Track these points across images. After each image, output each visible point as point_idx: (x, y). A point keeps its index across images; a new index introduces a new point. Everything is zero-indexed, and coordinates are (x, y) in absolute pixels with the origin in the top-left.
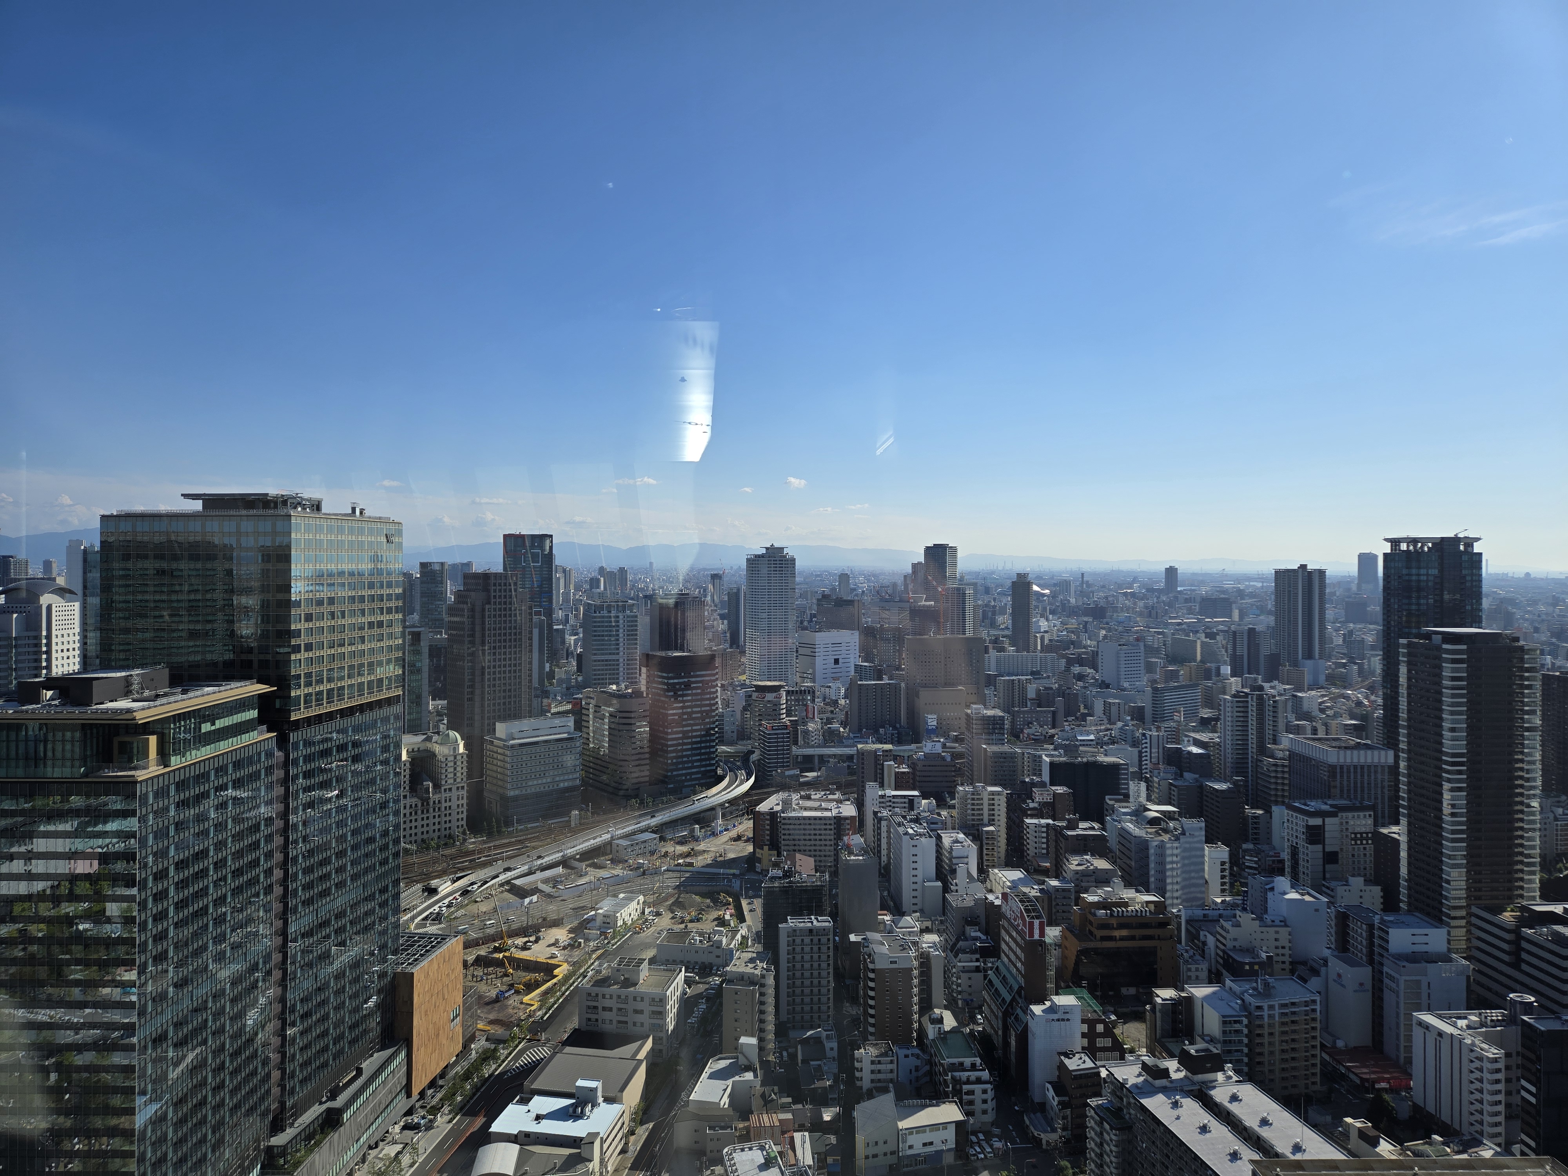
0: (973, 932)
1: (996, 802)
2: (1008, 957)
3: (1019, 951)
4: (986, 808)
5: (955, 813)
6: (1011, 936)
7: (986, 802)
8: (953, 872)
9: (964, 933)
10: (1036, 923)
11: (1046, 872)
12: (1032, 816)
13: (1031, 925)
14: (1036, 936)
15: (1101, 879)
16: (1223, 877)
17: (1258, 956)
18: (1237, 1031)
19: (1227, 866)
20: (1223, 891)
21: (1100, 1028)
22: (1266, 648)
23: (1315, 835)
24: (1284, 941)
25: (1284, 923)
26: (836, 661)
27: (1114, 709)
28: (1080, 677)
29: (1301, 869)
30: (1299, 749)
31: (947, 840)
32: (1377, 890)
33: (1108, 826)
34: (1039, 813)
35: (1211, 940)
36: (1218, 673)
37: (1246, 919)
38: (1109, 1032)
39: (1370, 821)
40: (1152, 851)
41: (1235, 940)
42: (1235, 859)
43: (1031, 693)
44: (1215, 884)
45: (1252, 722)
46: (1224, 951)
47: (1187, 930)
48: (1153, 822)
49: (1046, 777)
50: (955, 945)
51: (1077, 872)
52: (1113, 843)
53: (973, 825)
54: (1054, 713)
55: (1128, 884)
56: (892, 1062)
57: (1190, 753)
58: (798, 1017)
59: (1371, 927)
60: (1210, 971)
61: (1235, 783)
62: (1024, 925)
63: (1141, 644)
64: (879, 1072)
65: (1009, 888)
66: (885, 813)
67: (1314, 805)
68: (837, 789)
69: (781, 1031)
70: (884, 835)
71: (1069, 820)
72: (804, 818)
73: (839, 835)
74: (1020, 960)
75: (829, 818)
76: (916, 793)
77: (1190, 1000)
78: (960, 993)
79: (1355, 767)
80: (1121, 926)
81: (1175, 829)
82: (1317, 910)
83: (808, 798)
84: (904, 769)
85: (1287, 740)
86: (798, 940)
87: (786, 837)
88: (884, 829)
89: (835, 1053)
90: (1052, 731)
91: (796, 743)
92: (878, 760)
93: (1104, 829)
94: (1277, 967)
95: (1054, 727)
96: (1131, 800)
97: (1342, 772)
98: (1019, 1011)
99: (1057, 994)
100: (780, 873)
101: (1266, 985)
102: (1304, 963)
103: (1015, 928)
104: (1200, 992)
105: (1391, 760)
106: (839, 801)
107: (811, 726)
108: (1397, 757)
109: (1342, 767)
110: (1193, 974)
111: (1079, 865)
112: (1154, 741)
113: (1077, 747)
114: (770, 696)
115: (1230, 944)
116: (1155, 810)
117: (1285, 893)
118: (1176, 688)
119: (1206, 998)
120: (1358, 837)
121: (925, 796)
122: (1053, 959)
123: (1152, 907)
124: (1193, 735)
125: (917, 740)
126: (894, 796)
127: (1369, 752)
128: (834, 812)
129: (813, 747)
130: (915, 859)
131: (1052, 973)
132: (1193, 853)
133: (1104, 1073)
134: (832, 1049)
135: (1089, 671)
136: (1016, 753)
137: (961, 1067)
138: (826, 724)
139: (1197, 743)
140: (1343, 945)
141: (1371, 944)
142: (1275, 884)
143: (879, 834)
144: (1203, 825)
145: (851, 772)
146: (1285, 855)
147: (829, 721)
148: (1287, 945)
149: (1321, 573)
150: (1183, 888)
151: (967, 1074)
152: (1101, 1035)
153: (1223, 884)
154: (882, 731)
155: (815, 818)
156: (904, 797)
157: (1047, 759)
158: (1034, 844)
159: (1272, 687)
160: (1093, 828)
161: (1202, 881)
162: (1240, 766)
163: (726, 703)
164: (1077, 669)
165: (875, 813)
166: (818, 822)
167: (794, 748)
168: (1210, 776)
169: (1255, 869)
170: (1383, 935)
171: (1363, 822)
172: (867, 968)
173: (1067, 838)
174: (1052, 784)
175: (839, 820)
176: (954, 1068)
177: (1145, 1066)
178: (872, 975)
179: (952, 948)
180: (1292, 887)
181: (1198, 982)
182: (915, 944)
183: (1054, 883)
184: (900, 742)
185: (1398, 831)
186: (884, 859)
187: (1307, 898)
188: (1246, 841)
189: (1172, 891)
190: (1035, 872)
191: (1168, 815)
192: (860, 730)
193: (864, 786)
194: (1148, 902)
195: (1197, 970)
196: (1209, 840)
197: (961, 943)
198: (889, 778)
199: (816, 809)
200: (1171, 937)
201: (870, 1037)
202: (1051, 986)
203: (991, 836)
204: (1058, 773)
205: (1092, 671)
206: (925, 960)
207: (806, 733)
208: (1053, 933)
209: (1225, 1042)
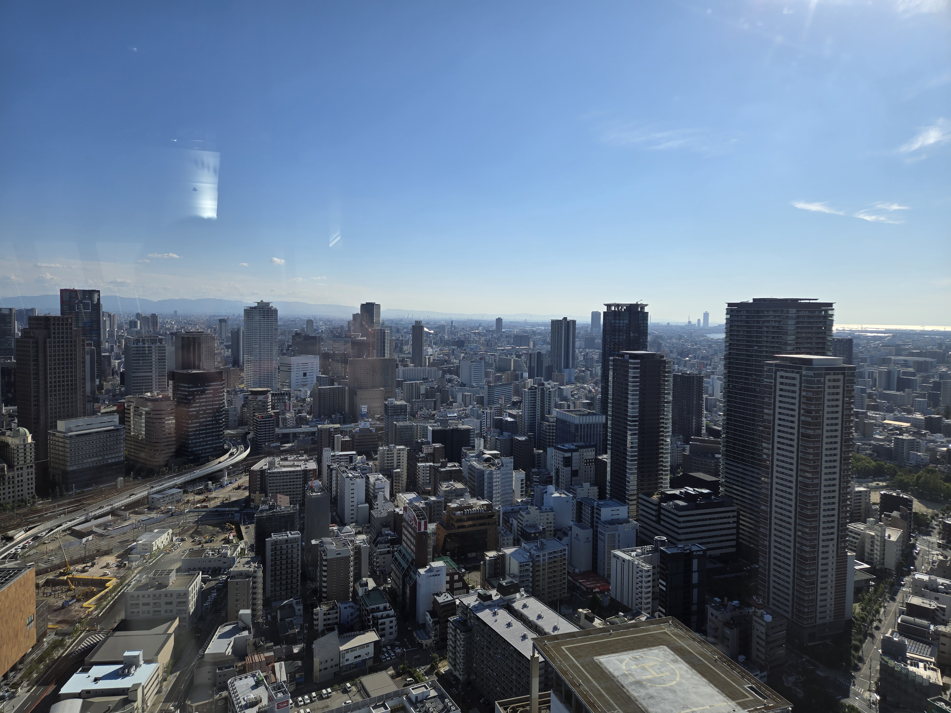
0: (387, 531)
1: (401, 455)
2: (406, 543)
3: (412, 539)
4: (395, 458)
5: (377, 463)
6: (408, 531)
7: (395, 455)
8: (376, 497)
9: (381, 533)
10: (423, 522)
11: (429, 493)
12: (422, 462)
13: (420, 523)
14: (422, 530)
15: (459, 494)
16: (522, 488)
17: (538, 529)
18: (527, 570)
19: (524, 482)
20: (522, 495)
21: (456, 577)
22: (546, 362)
23: (567, 462)
24: (551, 520)
25: (552, 510)
26: (305, 374)
27: (468, 399)
28: (450, 381)
29: (560, 480)
30: (560, 417)
31: (372, 479)
32: (596, 489)
33: (463, 464)
34: (425, 460)
35: (515, 522)
36: (522, 377)
37: (533, 509)
38: (461, 579)
39: (594, 453)
40: (486, 476)
41: (527, 521)
42: (528, 478)
43: (423, 391)
44: (518, 492)
45: (538, 403)
46: (521, 528)
47: (503, 518)
48: (487, 460)
49: (430, 439)
50: (376, 539)
51: (446, 491)
52: (465, 474)
53: (388, 469)
54: (435, 402)
55: (473, 496)
56: (336, 612)
57: (507, 421)
58: (278, 594)
59: (593, 508)
60: (514, 539)
61: (529, 437)
62: (416, 524)
63: (483, 361)
64: (329, 619)
65: (408, 504)
66: (335, 466)
67: (567, 446)
68: (305, 453)
69: (267, 603)
70: (334, 478)
71: (442, 462)
72: (283, 472)
73: (305, 482)
74: (413, 544)
75: (300, 471)
76: (354, 452)
77: (504, 556)
78: (378, 567)
79: (587, 425)
80: (469, 519)
81: (498, 463)
82: (567, 502)
83: (286, 459)
84: (347, 438)
85: (555, 412)
86: (278, 547)
87: (271, 485)
88: (334, 475)
89: (301, 612)
90: (434, 412)
91: (278, 426)
92: (330, 434)
93: (461, 466)
94: (547, 534)
95: (435, 410)
96: (476, 449)
97: (581, 428)
98: (412, 573)
99: (433, 561)
100: (267, 507)
101: (542, 543)
102: (560, 530)
103: (411, 526)
104: (508, 551)
105: (604, 421)
106: (306, 460)
107: (288, 415)
108: (607, 419)
109: (581, 425)
110: (505, 542)
111: (447, 487)
112: (489, 415)
113: (447, 420)
114: (260, 398)
115: (524, 524)
116: (488, 454)
117: (552, 494)
118: (500, 385)
119: (512, 554)
120: (588, 462)
121: (359, 454)
122: (431, 542)
123: (485, 507)
124: (508, 411)
125: (355, 420)
126: (340, 455)
127: (594, 417)
128: (303, 468)
129: (289, 428)
130: (353, 491)
131: (430, 550)
132: (507, 476)
133: (458, 602)
134: (299, 610)
135: (455, 377)
136: (413, 425)
137: (378, 610)
138: (298, 413)
139: (511, 415)
140: (579, 519)
141: (593, 517)
142: (547, 490)
143: (331, 479)
144: (512, 460)
145: (314, 442)
146: (553, 474)
147: (300, 412)
148: (553, 521)
149: (574, 322)
150: (501, 496)
151: (381, 613)
152: (457, 581)
153: (522, 491)
154: (333, 416)
155: (290, 472)
156: (347, 455)
157: (431, 428)
158: (422, 477)
159: (549, 384)
160: (455, 466)
161: (511, 491)
162: (532, 427)
163: (230, 402)
164: (448, 376)
165: (329, 466)
166: (292, 474)
167: (277, 429)
168: (517, 434)
169: (538, 482)
170: (598, 511)
171: (590, 454)
172: (322, 559)
173: (441, 472)
174: (433, 443)
175: (306, 472)
176: (373, 611)
177: (479, 595)
178: (325, 563)
179: (374, 542)
180: (556, 490)
181: (508, 546)
182: (352, 541)
183: (433, 498)
184: (344, 423)
185: (606, 457)
186: (334, 493)
187: (563, 496)
188: (534, 467)
189: (496, 497)
190: (422, 493)
191: (495, 456)
192: (320, 416)
193: (322, 451)
194: (483, 505)
195: (508, 539)
196: (515, 468)
197: (379, 538)
198: (338, 444)
199: (291, 466)
200: (495, 523)
201: (323, 600)
202: (430, 557)
203: (398, 475)
204: (437, 436)
205: (456, 377)
206: (358, 550)
207: (285, 419)
208: (432, 527)
209: (521, 576)
